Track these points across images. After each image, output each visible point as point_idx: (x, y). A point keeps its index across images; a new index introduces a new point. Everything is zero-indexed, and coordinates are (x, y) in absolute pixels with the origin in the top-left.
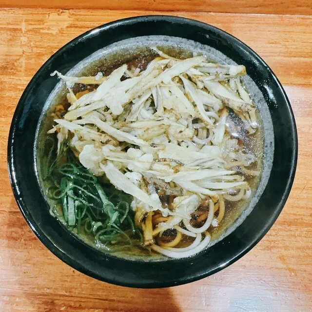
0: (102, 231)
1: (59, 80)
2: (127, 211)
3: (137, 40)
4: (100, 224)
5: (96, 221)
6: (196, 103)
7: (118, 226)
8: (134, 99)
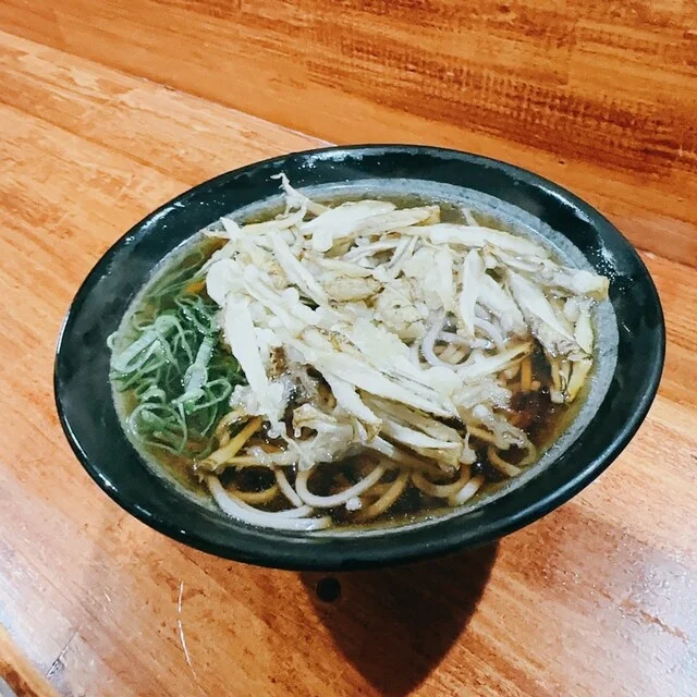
0: (155, 406)
1: (282, 191)
2: (220, 399)
3: (442, 189)
4: (160, 393)
5: (161, 385)
6: (464, 287)
7: (186, 414)
8: (361, 237)
